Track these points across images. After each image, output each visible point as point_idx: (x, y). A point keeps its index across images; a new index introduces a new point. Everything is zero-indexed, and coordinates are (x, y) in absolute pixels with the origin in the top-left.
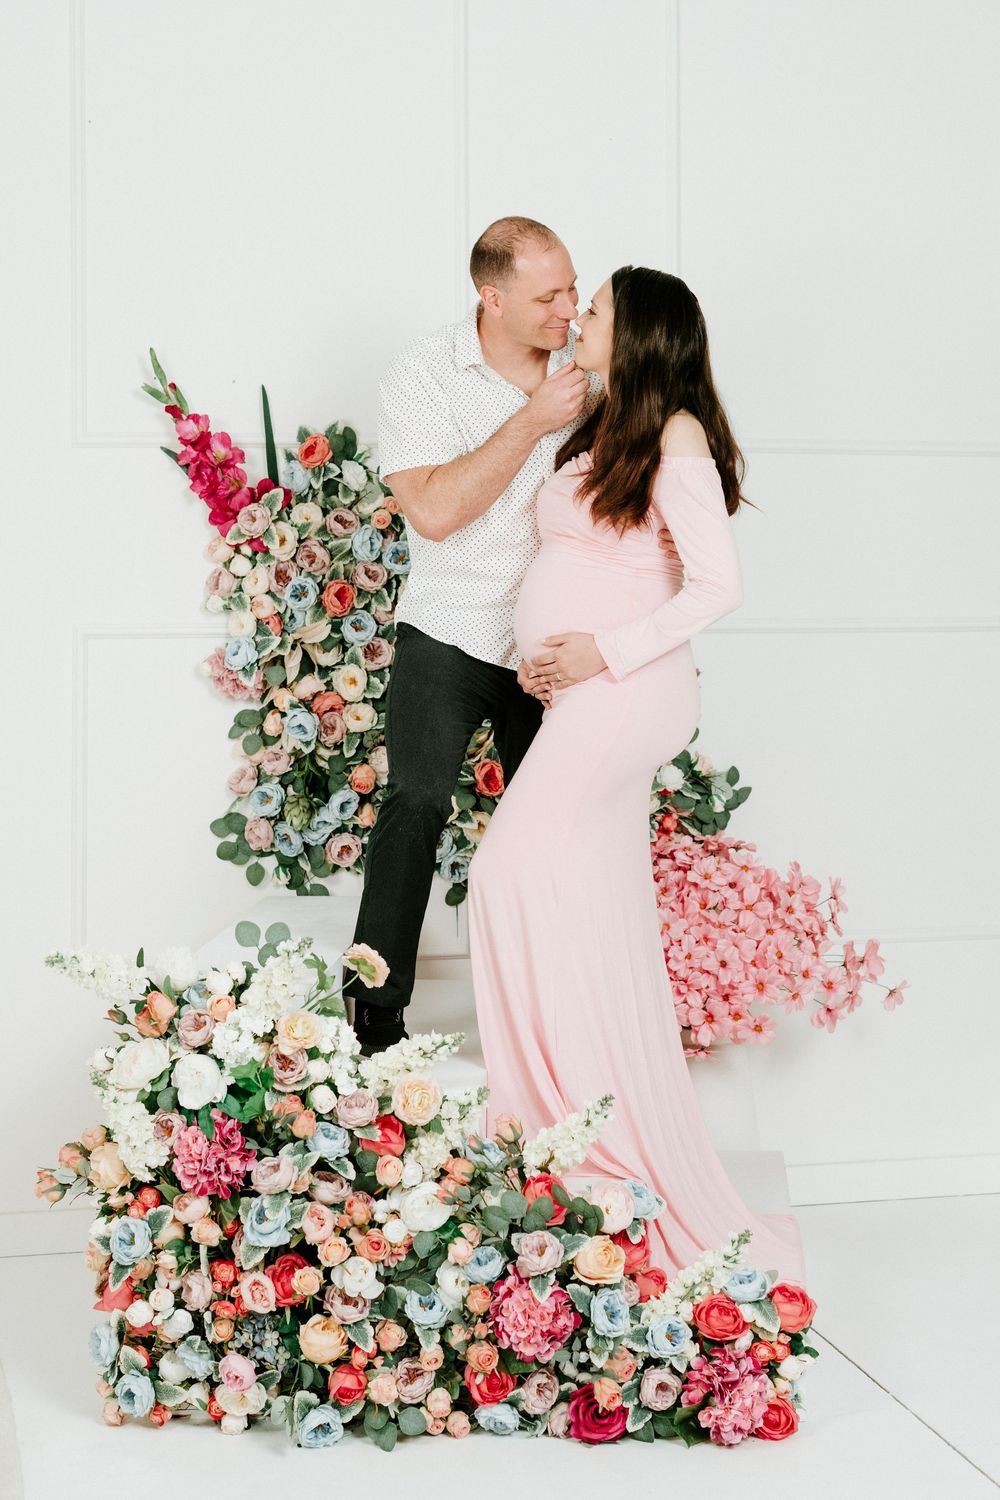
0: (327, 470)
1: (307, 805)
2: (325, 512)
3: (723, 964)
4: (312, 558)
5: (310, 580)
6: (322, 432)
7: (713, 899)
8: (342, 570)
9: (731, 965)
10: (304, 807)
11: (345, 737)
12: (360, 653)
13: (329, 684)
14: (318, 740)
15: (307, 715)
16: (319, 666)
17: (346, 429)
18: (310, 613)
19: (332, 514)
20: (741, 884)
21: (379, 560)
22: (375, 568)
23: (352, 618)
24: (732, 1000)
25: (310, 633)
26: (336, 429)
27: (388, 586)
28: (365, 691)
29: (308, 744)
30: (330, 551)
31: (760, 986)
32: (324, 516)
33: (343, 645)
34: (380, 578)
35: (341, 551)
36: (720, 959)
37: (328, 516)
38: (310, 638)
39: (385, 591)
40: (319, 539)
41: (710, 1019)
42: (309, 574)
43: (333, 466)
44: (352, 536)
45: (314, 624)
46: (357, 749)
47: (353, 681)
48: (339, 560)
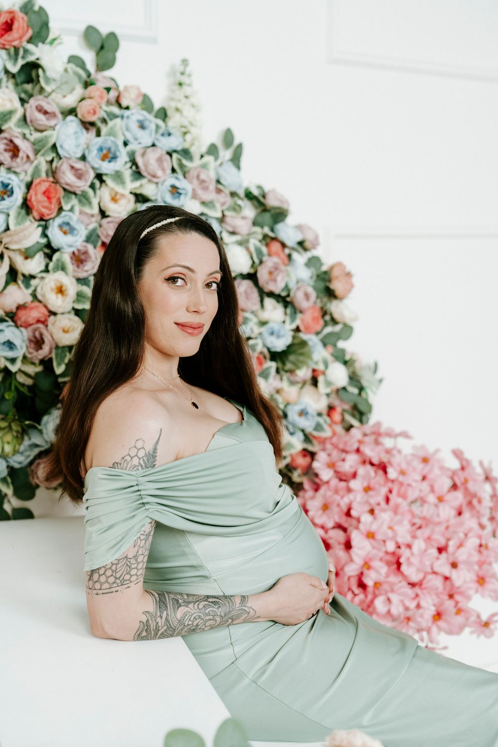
0: (26, 51)
1: (19, 429)
2: (23, 101)
3: (454, 565)
4: (14, 151)
5: (13, 176)
6: (17, 8)
7: (412, 494)
8: (44, 167)
9: (460, 566)
10: (17, 432)
11: (54, 351)
12: (66, 258)
13: (34, 295)
14: (25, 357)
15: (14, 329)
16: (24, 275)
17: (41, 8)
18: (13, 214)
19: (33, 102)
20: (430, 476)
21: (83, 158)
22: (79, 165)
23: (58, 221)
24: (458, 597)
25: (16, 238)
26: (33, 5)
27: (92, 186)
28: (74, 302)
29: (13, 361)
30: (34, 144)
31: (481, 581)
32: (22, 105)
33: (50, 250)
34: (87, 177)
35: (44, 146)
36: (451, 560)
37: (26, 105)
38: (16, 243)
39: (90, 192)
40: (19, 130)
41: (437, 617)
42: (9, 169)
43: (30, 47)
44: (57, 128)
45: (21, 227)
46: (67, 365)
47: (61, 290)
48: (43, 155)
